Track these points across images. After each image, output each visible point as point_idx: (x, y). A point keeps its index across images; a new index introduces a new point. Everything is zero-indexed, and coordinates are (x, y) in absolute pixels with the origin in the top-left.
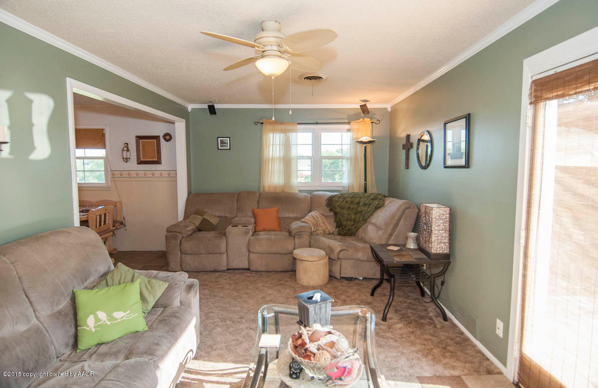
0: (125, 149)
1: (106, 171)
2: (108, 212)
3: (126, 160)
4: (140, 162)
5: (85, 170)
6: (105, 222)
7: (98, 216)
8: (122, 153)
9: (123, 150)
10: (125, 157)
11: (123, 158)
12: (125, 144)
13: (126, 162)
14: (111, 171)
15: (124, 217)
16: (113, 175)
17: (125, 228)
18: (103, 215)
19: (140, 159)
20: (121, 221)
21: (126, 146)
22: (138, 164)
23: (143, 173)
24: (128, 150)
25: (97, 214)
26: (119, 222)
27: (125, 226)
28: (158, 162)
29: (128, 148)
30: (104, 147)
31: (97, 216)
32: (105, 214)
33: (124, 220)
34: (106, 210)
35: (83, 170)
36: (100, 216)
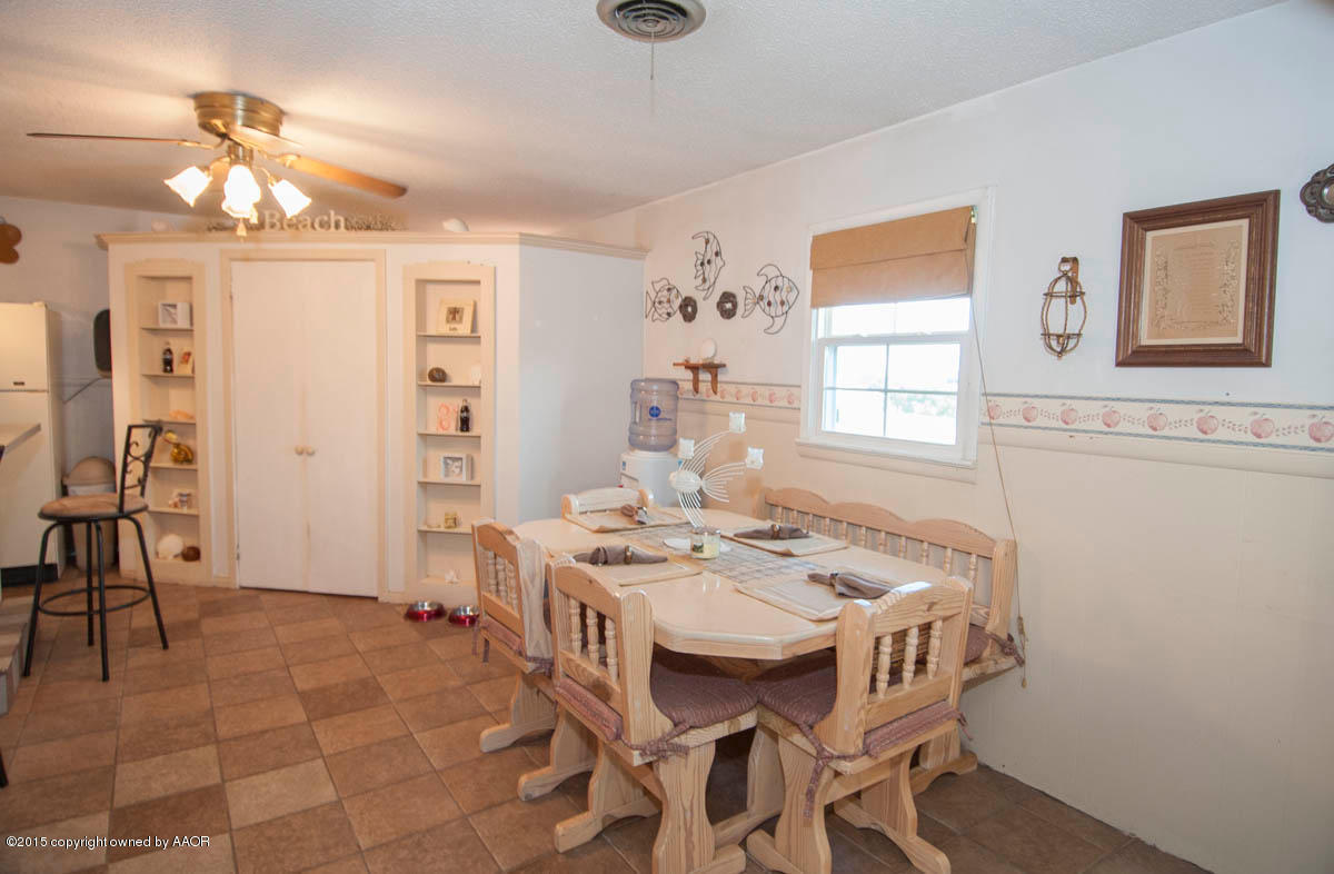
0: (1062, 286)
1: (963, 395)
2: (945, 619)
3: (1061, 343)
4: (1135, 356)
5: (889, 387)
6: (921, 662)
7: (888, 641)
8: (1045, 308)
9: (1050, 295)
10: (1056, 327)
11: (1047, 335)
12: (1064, 260)
13: (1060, 354)
14: (985, 394)
15: (1020, 619)
16: (990, 413)
17: (1018, 672)
18: (914, 632)
19: (1136, 336)
20: (1004, 636)
21: (1065, 274)
22: (1119, 364)
23: (1141, 411)
24: (1075, 294)
25: (879, 631)
26: (996, 639)
27: (1021, 662)
28: (1251, 353)
29: (1073, 281)
30: (968, 290)
31: (878, 640)
32: (926, 629)
33: (1021, 631)
34: (931, 606)
35: (883, 387)
36: (900, 637)
